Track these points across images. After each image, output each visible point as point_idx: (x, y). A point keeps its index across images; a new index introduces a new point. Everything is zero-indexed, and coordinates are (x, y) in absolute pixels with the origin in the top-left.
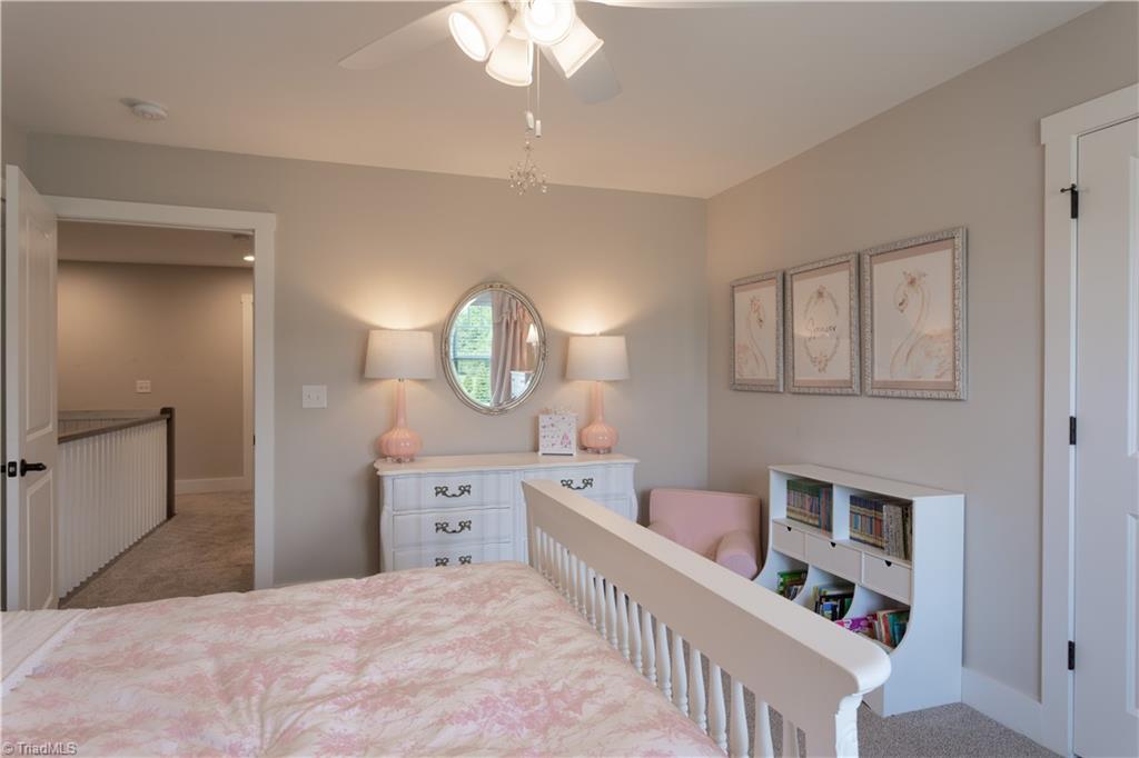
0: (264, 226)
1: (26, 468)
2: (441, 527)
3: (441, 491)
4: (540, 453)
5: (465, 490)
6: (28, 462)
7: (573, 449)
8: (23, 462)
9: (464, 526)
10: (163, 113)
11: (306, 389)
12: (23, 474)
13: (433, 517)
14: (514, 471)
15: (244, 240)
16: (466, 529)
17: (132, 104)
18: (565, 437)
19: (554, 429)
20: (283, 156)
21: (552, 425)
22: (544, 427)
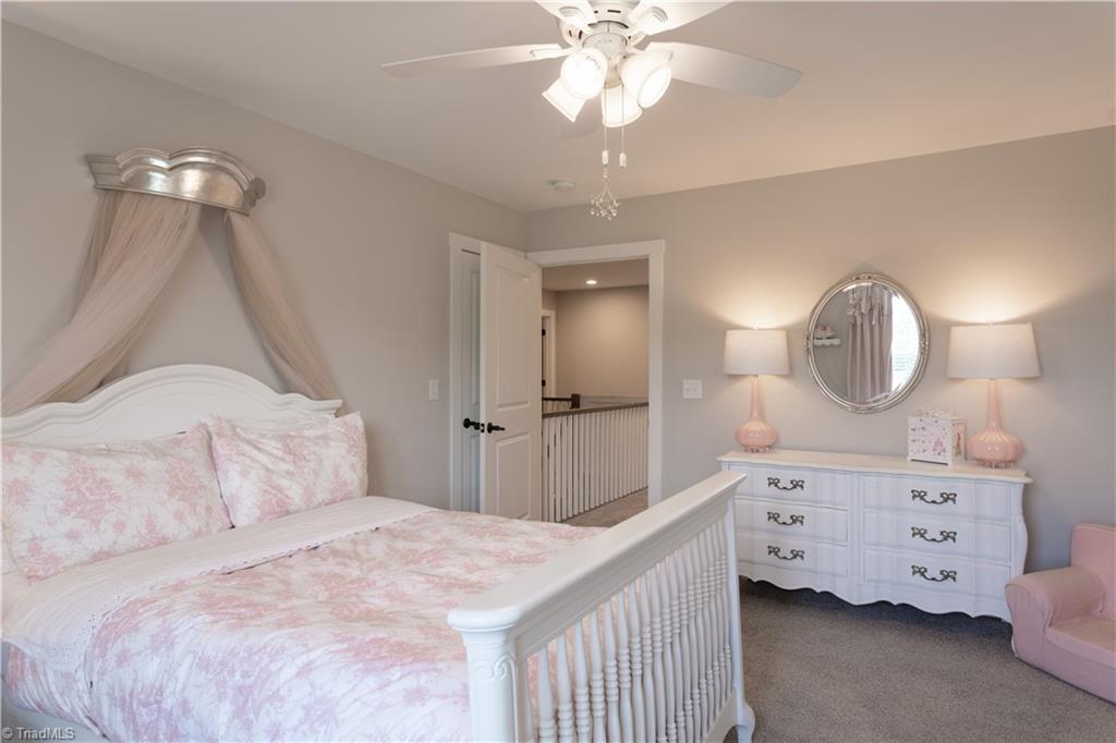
0: (656, 254)
1: (491, 428)
2: (773, 517)
3: (774, 482)
4: (909, 459)
5: (796, 485)
6: (494, 424)
7: (948, 457)
8: (490, 425)
9: (795, 520)
10: (571, 185)
11: (685, 381)
12: (490, 431)
13: (764, 506)
14: (852, 472)
15: (642, 264)
16: (799, 524)
17: (554, 183)
18: (938, 443)
19: (924, 433)
20: (681, 189)
21: (923, 428)
22: (914, 430)
